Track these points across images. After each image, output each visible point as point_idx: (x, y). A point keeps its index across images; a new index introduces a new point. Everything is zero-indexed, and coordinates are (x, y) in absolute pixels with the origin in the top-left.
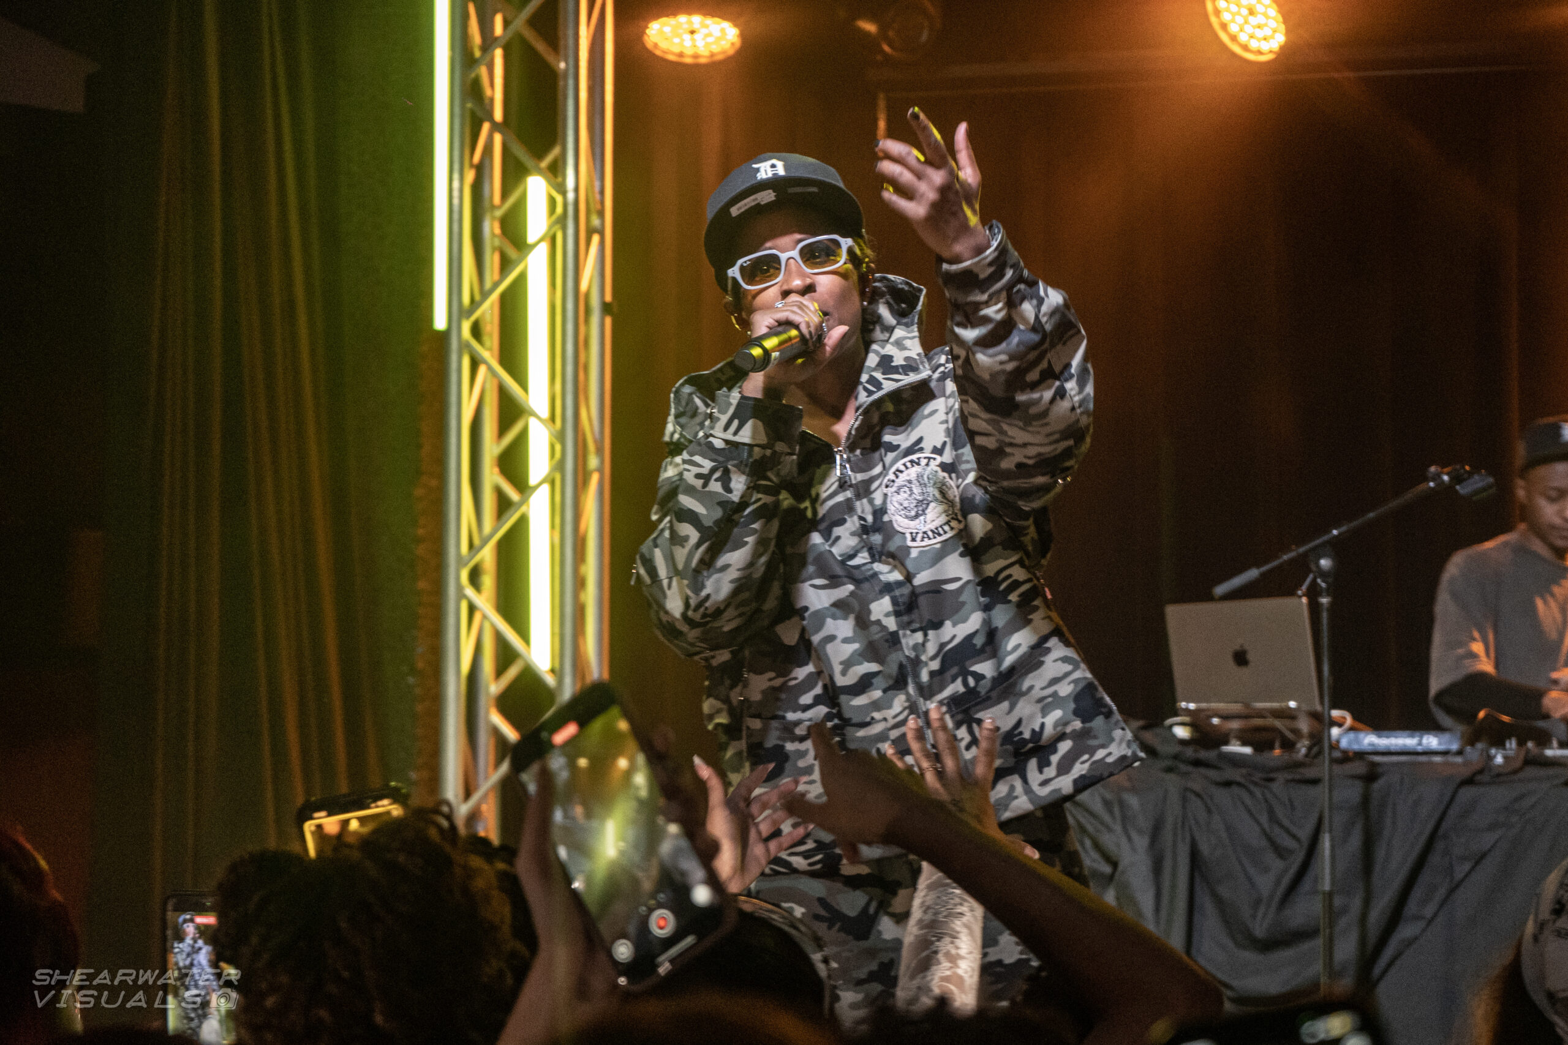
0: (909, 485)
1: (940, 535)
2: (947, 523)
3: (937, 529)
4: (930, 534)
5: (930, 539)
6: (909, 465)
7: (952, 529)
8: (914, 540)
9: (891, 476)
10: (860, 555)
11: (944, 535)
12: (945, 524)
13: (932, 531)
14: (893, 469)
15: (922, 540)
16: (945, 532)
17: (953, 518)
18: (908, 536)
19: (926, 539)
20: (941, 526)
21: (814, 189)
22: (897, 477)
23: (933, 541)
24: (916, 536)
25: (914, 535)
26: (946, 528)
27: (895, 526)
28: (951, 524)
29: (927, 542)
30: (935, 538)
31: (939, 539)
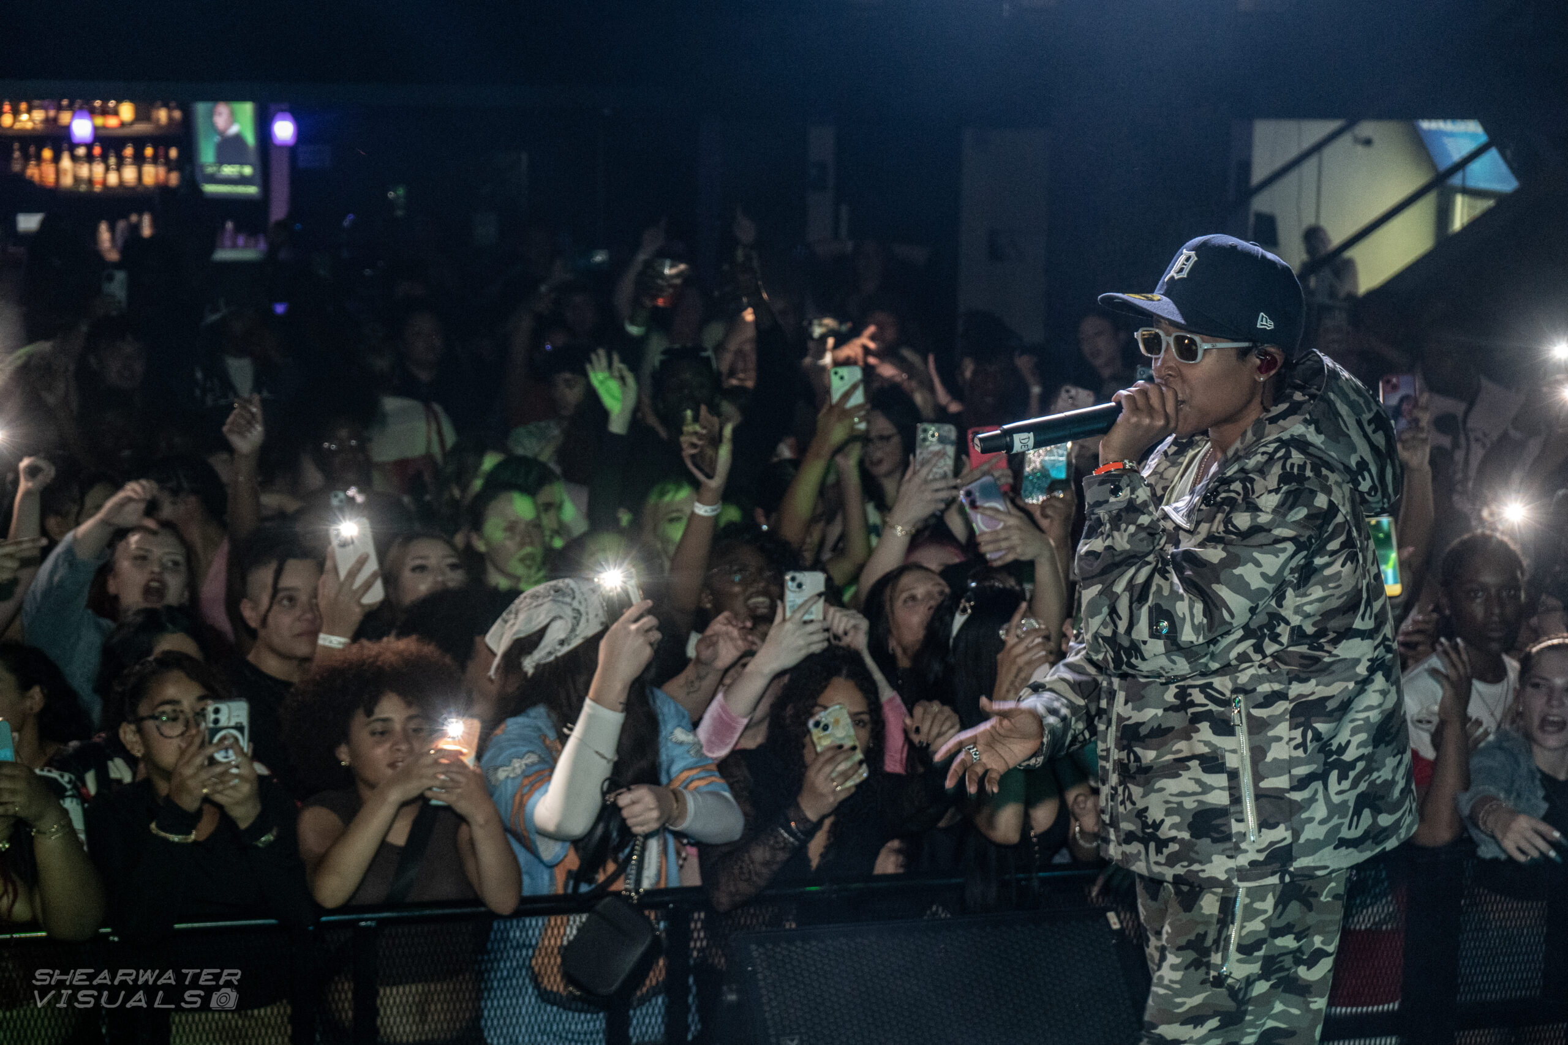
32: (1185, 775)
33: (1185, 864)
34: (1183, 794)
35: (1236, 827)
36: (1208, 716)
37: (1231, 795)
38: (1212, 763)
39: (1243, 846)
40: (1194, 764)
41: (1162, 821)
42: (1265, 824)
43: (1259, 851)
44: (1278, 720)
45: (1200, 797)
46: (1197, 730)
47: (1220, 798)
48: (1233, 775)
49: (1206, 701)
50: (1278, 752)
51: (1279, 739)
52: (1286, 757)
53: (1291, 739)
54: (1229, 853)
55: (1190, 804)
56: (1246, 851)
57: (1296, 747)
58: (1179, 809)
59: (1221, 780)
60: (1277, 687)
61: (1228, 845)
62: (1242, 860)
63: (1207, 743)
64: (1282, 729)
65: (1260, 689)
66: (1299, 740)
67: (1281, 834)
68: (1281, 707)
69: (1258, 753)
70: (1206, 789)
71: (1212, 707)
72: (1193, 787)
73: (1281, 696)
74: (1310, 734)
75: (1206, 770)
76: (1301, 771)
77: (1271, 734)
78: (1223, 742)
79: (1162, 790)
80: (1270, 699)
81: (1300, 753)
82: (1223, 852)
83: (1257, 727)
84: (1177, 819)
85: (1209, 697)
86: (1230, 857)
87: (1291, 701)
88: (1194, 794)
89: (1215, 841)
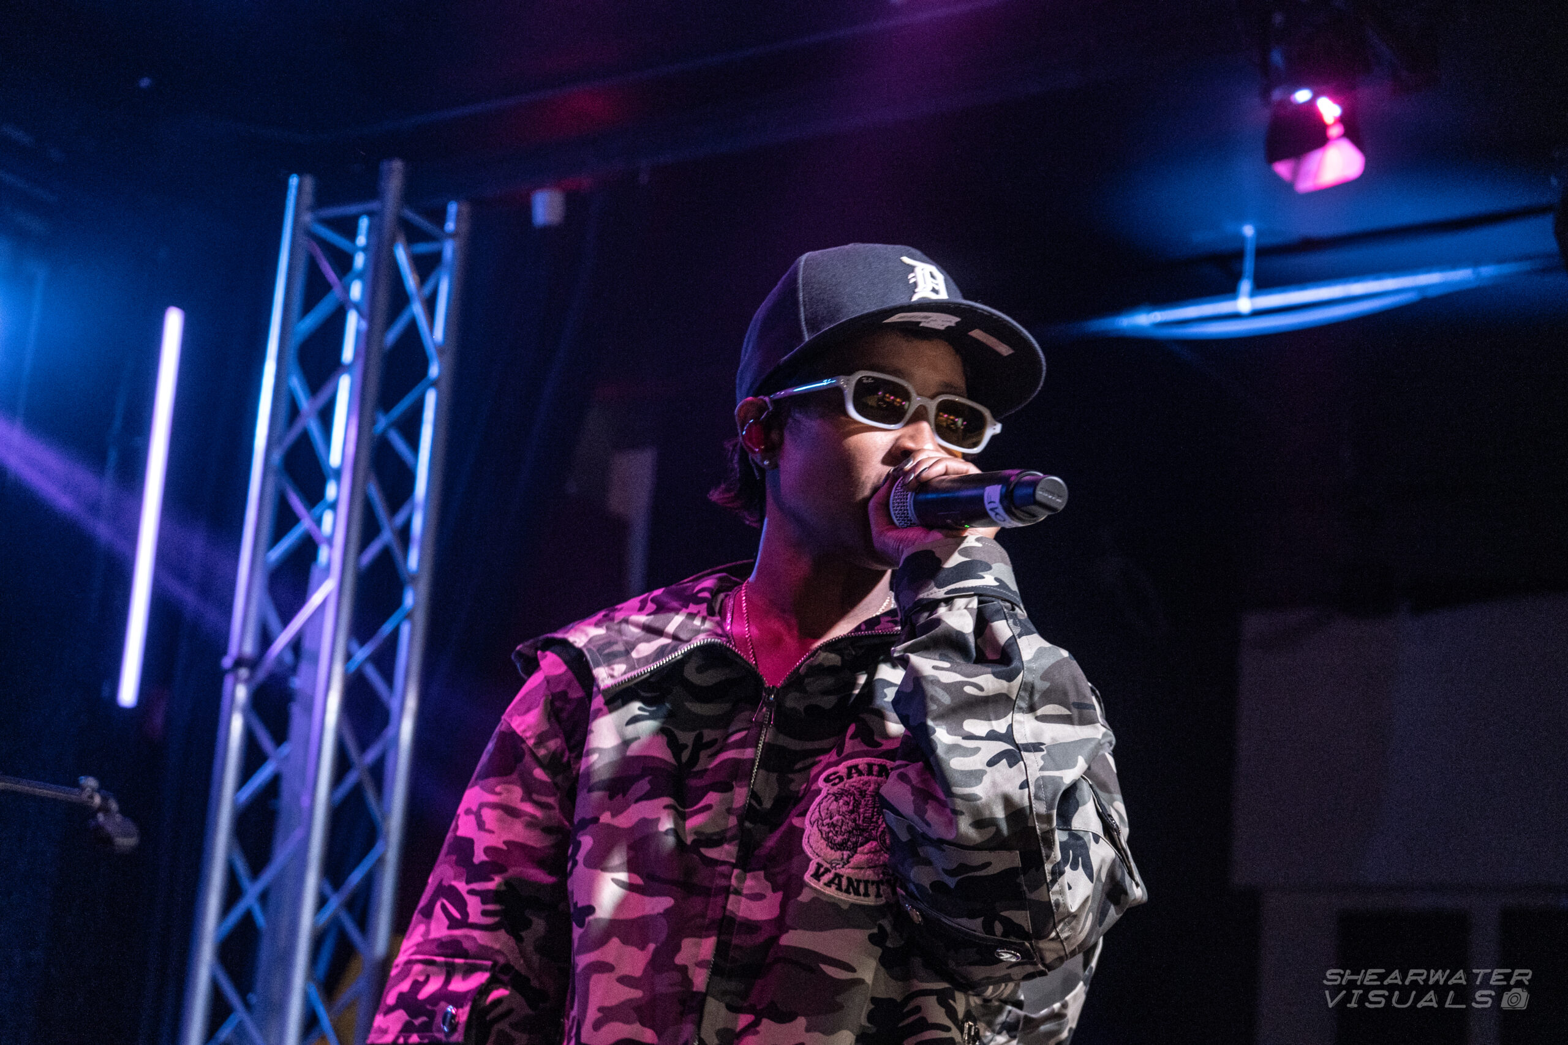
0: (857, 796)
1: (857, 893)
2: (877, 883)
3: (859, 881)
4: (844, 882)
5: (839, 888)
6: (876, 768)
7: (878, 895)
8: (817, 876)
9: (842, 769)
10: (726, 846)
11: (862, 898)
12: (873, 883)
13: (849, 879)
14: (850, 763)
15: (828, 884)
16: (866, 895)
17: (888, 881)
18: (812, 868)
19: (834, 887)
20: (866, 882)
21: (1005, 350)
22: (849, 776)
23: (843, 896)
24: (823, 874)
25: (822, 870)
26: (872, 890)
27: (805, 840)
28: (882, 888)
29: (831, 891)
30: (847, 891)
31: (852, 898)
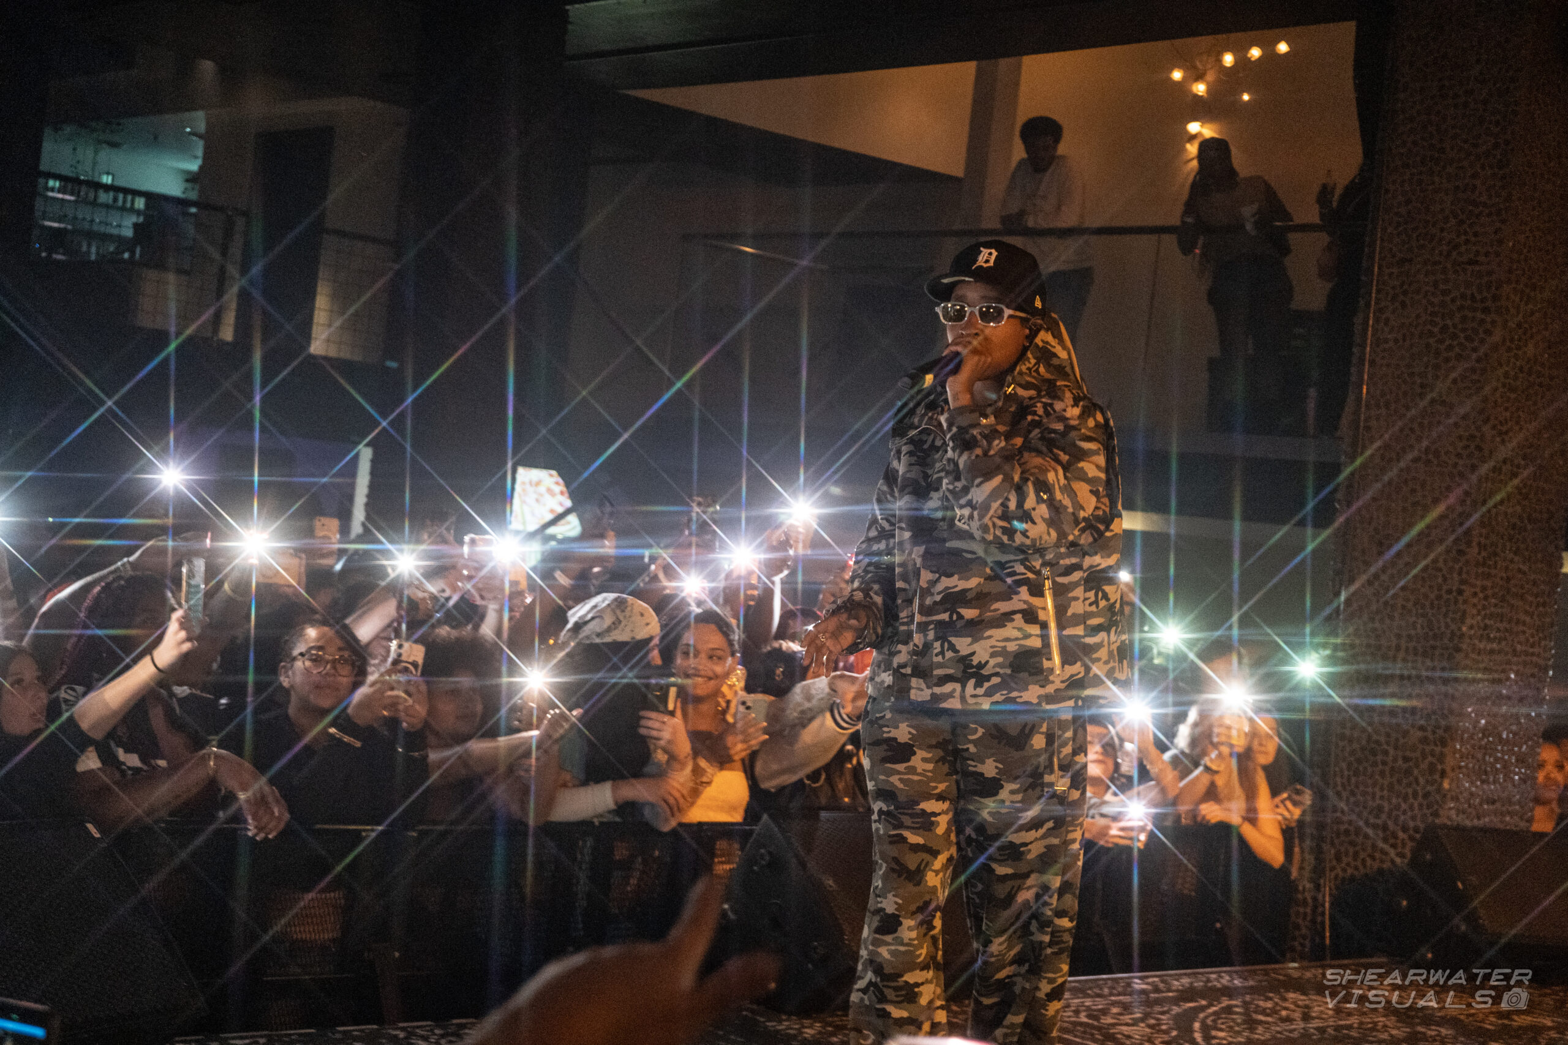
32: (1009, 625)
33: (1005, 692)
34: (1007, 640)
35: (1046, 664)
36: (1025, 582)
37: (1043, 641)
38: (1030, 616)
39: (1051, 678)
40: (1018, 617)
41: (987, 662)
42: (1066, 661)
43: (1063, 682)
44: (1076, 585)
45: (1022, 642)
46: (1017, 593)
47: (1036, 643)
48: (1044, 626)
49: (1024, 571)
50: (1076, 608)
51: (1076, 599)
52: (1082, 612)
53: (1086, 599)
54: (1041, 683)
55: (1012, 647)
56: (1053, 682)
57: (1091, 605)
58: (1003, 652)
59: (1035, 630)
60: (1074, 560)
61: (1041, 678)
62: (1050, 689)
63: (1025, 602)
64: (1079, 592)
65: (1062, 562)
66: (1093, 599)
67: (1077, 668)
68: (1077, 576)
69: (1061, 610)
70: (1027, 636)
71: (1030, 575)
72: (1016, 634)
73: (1077, 567)
74: (1100, 595)
75: (1027, 621)
76: (1094, 622)
77: (1071, 595)
78: (1036, 601)
79: (990, 637)
80: (1069, 570)
81: (1093, 608)
82: (1035, 683)
83: (1060, 591)
84: (1000, 660)
85: (1027, 567)
86: (1043, 686)
87: (1085, 571)
88: (1017, 639)
89: (1031, 674)
